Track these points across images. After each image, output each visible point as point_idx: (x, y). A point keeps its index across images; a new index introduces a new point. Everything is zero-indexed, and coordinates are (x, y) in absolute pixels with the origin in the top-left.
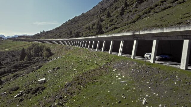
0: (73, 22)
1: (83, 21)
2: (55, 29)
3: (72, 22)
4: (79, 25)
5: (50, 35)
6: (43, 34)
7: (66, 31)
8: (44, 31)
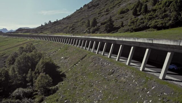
0: (91, 7)
1: (106, 5)
2: (65, 18)
3: (89, 8)
4: (101, 11)
5: (58, 27)
6: (49, 27)
7: (83, 21)
8: (50, 21)
